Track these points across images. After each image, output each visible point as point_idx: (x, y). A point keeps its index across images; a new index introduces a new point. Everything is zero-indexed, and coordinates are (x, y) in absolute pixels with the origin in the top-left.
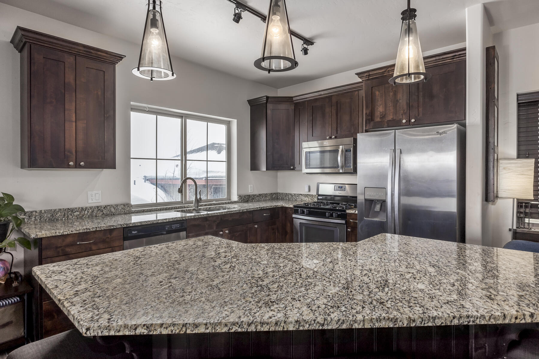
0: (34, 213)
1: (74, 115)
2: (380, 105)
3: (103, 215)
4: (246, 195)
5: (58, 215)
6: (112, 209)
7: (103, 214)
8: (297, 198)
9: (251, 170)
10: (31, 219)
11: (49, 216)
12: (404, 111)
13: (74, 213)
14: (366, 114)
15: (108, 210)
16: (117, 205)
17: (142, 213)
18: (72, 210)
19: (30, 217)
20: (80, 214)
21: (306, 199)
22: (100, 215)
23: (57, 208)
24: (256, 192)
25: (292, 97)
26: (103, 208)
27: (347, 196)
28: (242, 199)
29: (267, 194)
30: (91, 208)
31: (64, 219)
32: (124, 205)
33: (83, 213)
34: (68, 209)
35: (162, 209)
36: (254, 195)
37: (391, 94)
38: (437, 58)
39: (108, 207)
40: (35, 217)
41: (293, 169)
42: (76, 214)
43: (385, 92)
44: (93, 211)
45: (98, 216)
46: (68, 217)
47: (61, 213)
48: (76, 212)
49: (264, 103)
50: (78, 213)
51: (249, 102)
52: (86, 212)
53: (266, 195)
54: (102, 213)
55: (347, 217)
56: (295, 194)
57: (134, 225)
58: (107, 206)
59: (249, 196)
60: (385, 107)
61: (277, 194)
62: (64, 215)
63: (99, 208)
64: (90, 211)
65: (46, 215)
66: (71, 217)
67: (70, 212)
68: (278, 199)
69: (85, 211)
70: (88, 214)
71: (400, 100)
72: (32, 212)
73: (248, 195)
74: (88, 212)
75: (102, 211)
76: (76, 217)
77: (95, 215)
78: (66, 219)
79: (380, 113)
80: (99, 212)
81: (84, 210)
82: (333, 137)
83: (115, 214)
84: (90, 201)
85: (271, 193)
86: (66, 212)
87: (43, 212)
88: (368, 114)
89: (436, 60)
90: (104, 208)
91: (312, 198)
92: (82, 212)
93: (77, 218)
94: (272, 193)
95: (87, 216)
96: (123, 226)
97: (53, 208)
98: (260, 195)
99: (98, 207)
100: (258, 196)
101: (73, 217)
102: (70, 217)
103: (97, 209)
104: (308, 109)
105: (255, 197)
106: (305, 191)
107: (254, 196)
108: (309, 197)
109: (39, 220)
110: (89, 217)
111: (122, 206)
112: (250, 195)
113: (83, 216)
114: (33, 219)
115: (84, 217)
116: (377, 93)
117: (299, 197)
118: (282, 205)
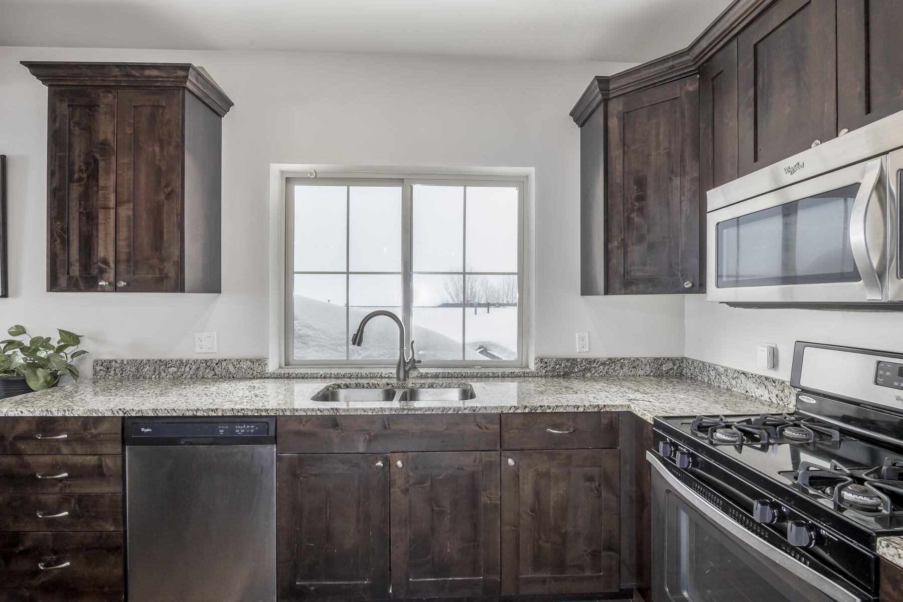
0: (114, 363)
1: (112, 197)
3: (215, 377)
4: (562, 360)
5: (146, 370)
6: (230, 368)
7: (215, 374)
8: (734, 382)
9: (583, 294)
10: (110, 372)
11: (133, 369)
13: (169, 368)
15: (223, 367)
16: (239, 361)
18: (165, 364)
19: (108, 369)
20: (178, 371)
21: (760, 392)
22: (209, 376)
23: (145, 357)
24: (601, 353)
25: (685, 53)
26: (215, 364)
28: (549, 368)
29: (638, 359)
30: (195, 362)
31: (153, 377)
32: (252, 361)
33: (183, 370)
34: (161, 360)
35: (328, 376)
36: (590, 361)
39: (224, 364)
40: (115, 370)
42: (172, 370)
44: (198, 369)
45: (206, 377)
46: (159, 374)
47: (149, 366)
48: (171, 367)
50: (175, 369)
52: (187, 369)
53: (635, 363)
54: (213, 373)
56: (726, 370)
57: (140, 414)
58: (222, 360)
59: (573, 362)
62: (155, 371)
63: (208, 364)
64: (194, 367)
65: (129, 368)
66: (165, 374)
67: (162, 365)
68: (682, 375)
69: (185, 366)
70: (191, 373)
72: (111, 361)
73: (568, 360)
74: (190, 369)
75: (213, 370)
76: (172, 375)
77: (201, 375)
78: (157, 377)
80: (207, 371)
81: (185, 364)
83: (235, 376)
84: (198, 350)
85: (657, 356)
86: (157, 366)
87: (125, 362)
90: (217, 364)
91: (781, 394)
92: (181, 368)
93: (174, 378)
94: (656, 359)
95: (189, 376)
96: (116, 413)
97: (139, 357)
98: (612, 361)
99: (206, 361)
100: (604, 364)
101: (167, 375)
102: (163, 374)
103: (204, 364)
105: (595, 365)
106: (759, 365)
107: (590, 363)
108: (770, 388)
109: (119, 375)
110: (191, 378)
111: (249, 363)
112: (575, 360)
113: (183, 375)
114: (113, 372)
115: (184, 376)
117: (739, 381)
118: (629, 407)
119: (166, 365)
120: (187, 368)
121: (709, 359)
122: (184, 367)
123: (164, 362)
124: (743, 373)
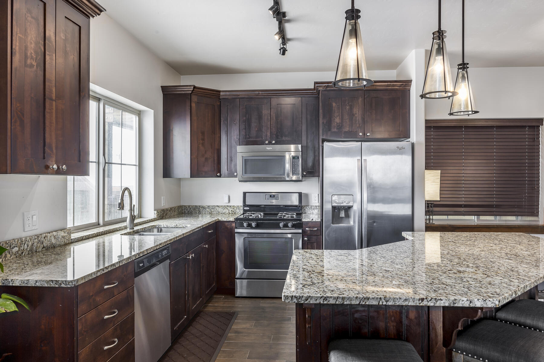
2: (337, 116)
3: (44, 249)
6: (52, 239)
7: (44, 247)
8: (213, 210)
9: (164, 177)
12: (360, 125)
13: (12, 248)
14: (323, 123)
15: (48, 240)
16: (57, 232)
17: (81, 242)
20: (19, 250)
21: (225, 211)
22: (40, 250)
24: (167, 206)
25: (219, 91)
27: (280, 205)
28: (159, 215)
30: (31, 238)
33: (22, 248)
34: (6, 243)
37: (348, 107)
38: (389, 84)
39: (49, 236)
41: (220, 176)
42: (15, 250)
43: (341, 104)
44: (33, 244)
45: (38, 251)
48: (14, 247)
49: (188, 94)
50: (17, 249)
51: (164, 88)
53: (175, 209)
54: (42, 246)
55: (304, 226)
56: (209, 206)
58: (48, 233)
60: (342, 119)
61: (180, 207)
63: (39, 238)
64: (30, 243)
67: (8, 247)
68: (182, 213)
70: (28, 249)
71: (355, 114)
74: (28, 246)
75: (42, 243)
76: (15, 255)
77: (35, 250)
78: (4, 260)
79: (337, 124)
80: (39, 245)
81: (24, 242)
82: (274, 142)
83: (55, 246)
84: (27, 228)
88: (325, 123)
89: (388, 85)
90: (44, 237)
91: (233, 210)
93: (16, 257)
94: (178, 207)
98: (171, 209)
99: (38, 236)
101: (11, 256)
102: (8, 256)
103: (37, 240)
104: (241, 108)
106: (224, 201)
108: (229, 209)
110: (28, 254)
111: (62, 232)
113: (22, 253)
115: (24, 254)
116: (334, 104)
117: (215, 209)
118: (218, 219)
119: (11, 246)
120: (26, 245)
121: (198, 204)
122: (23, 245)
123: (9, 244)
124: (217, 206)
